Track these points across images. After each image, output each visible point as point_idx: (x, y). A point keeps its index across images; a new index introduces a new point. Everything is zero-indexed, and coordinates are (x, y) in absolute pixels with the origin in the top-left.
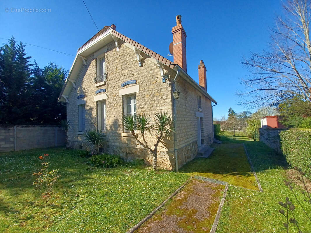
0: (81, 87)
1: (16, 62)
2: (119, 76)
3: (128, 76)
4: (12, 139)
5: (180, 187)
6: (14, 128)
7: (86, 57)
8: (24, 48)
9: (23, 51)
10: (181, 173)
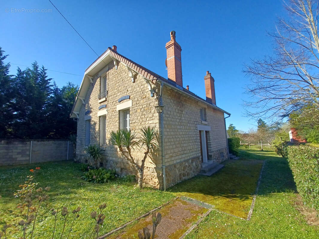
0: (88, 103)
1: (38, 84)
2: (117, 92)
3: (123, 92)
4: (28, 153)
5: (156, 208)
6: (30, 142)
7: (92, 76)
8: (46, 71)
9: (45, 73)
10: (168, 192)
